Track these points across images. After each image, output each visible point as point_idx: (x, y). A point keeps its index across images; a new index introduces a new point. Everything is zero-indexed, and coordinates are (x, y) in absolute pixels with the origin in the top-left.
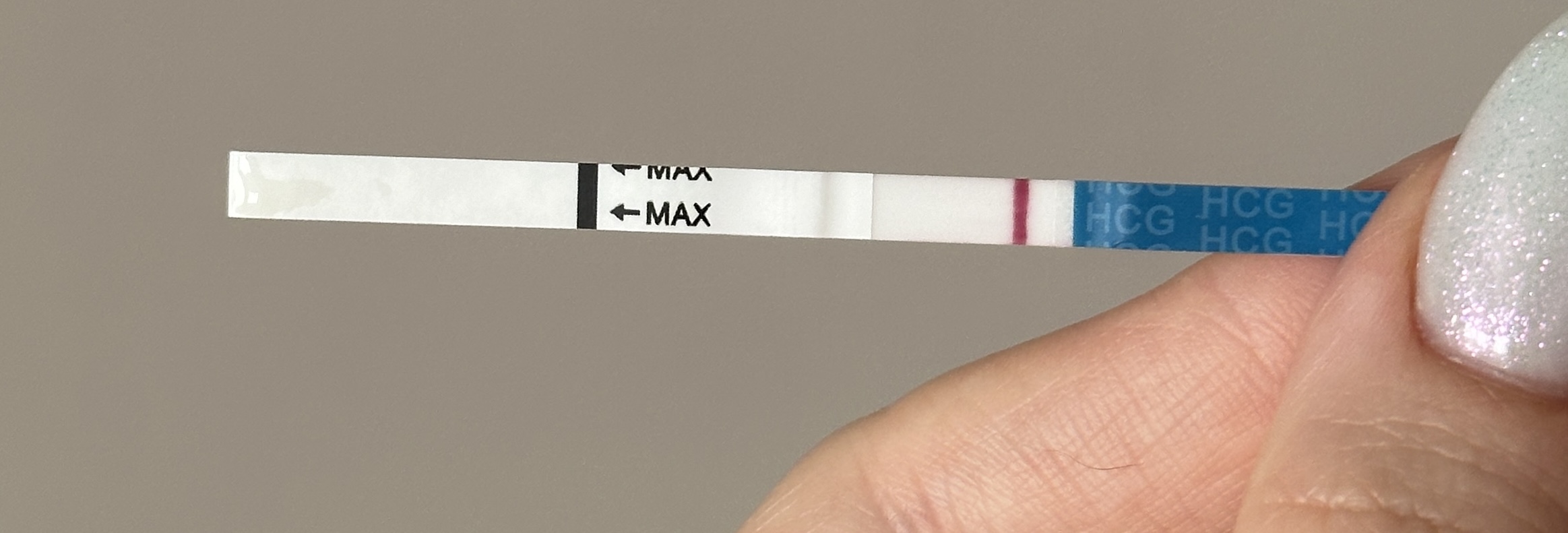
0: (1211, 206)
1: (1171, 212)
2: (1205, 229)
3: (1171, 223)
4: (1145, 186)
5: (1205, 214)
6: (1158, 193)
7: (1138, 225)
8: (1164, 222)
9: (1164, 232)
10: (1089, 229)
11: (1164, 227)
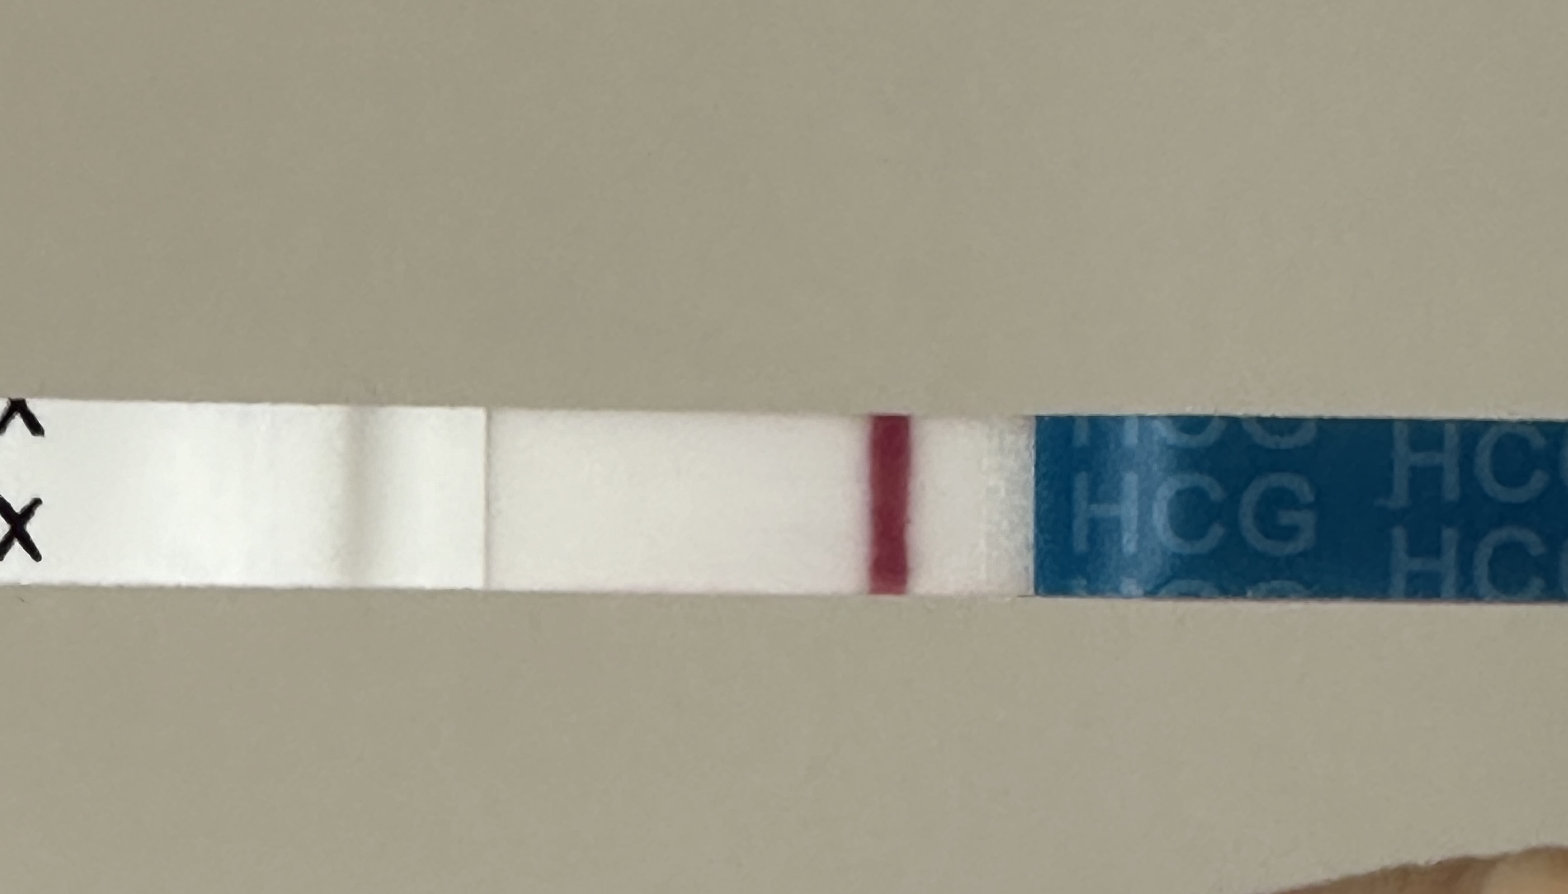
0: (1416, 473)
1: (1305, 492)
2: (1399, 534)
3: (1305, 520)
4: (1233, 423)
5: (1400, 496)
6: (1270, 442)
7: (1217, 532)
8: (1286, 518)
9: (1290, 548)
10: (1080, 545)
11: (1290, 533)
